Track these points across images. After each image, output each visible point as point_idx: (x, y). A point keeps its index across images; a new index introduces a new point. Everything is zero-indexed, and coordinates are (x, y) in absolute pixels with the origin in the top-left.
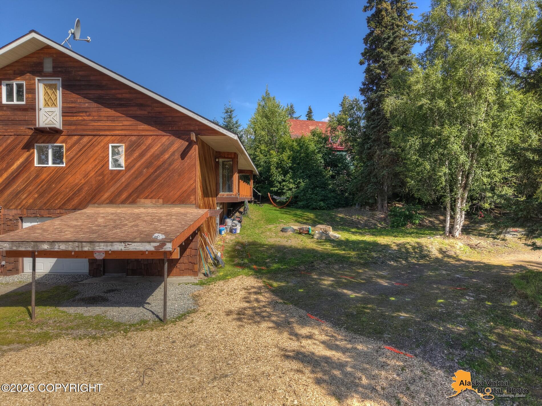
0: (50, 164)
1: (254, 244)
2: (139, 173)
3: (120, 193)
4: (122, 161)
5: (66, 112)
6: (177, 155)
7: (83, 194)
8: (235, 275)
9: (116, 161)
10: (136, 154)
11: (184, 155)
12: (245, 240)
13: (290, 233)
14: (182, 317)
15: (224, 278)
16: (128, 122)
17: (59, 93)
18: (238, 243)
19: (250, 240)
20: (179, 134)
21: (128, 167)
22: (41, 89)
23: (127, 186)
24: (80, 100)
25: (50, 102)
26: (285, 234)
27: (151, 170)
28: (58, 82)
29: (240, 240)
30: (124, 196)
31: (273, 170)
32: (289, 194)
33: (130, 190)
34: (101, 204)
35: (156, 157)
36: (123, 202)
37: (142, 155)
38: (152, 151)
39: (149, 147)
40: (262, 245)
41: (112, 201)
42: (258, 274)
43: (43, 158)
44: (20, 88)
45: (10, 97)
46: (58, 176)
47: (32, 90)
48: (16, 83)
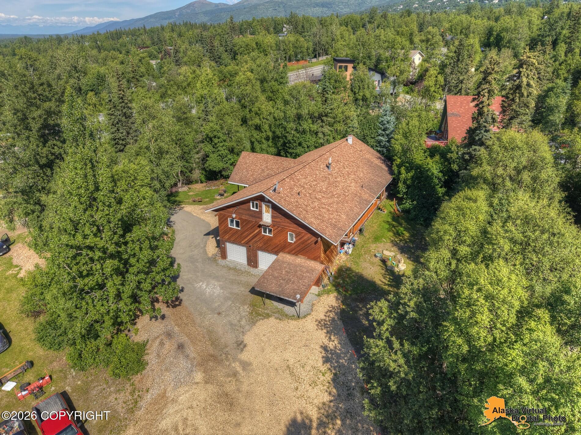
0: (268, 234)
2: (300, 245)
3: (292, 251)
5: (273, 217)
7: (279, 247)
8: (332, 292)
9: (291, 238)
10: (298, 238)
12: (349, 262)
13: (378, 259)
14: (304, 317)
15: (329, 292)
17: (270, 210)
19: (351, 264)
21: (296, 242)
22: (264, 207)
23: (295, 249)
24: (277, 214)
25: (267, 212)
26: (375, 260)
27: (303, 245)
28: (270, 205)
30: (293, 252)
33: (296, 251)
34: (284, 253)
35: (306, 241)
36: (293, 254)
37: (301, 238)
39: (303, 237)
41: (289, 253)
43: (265, 232)
44: (257, 204)
45: (253, 207)
46: (270, 239)
47: (261, 207)
48: (255, 202)
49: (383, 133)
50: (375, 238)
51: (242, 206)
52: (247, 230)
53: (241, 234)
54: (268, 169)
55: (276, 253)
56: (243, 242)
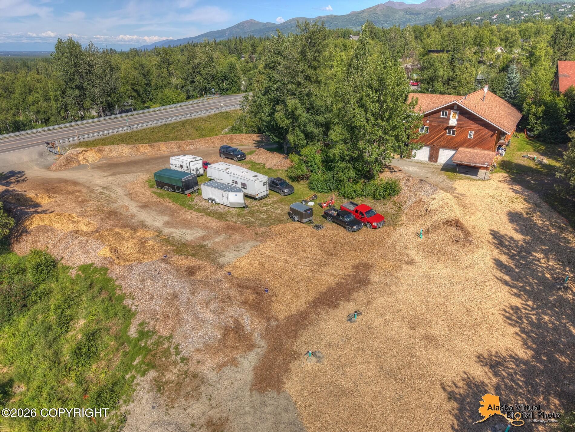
0: (451, 135)
1: (509, 162)
2: (477, 140)
3: (470, 145)
4: (472, 136)
5: (458, 121)
6: (490, 136)
7: (459, 144)
8: (500, 172)
9: (470, 135)
10: (477, 134)
11: (492, 136)
12: (505, 159)
13: (526, 158)
14: (487, 180)
15: (497, 172)
16: (476, 125)
17: (457, 115)
18: (503, 161)
19: (508, 160)
20: (491, 130)
21: (474, 138)
22: (452, 113)
23: (472, 143)
24: (463, 117)
25: (454, 117)
26: (523, 159)
27: (481, 140)
28: (458, 112)
29: (504, 159)
30: (471, 146)
31: (531, 117)
32: (536, 133)
33: (473, 144)
34: (463, 147)
35: (483, 136)
36: (470, 147)
37: (478, 135)
38: (482, 134)
39: (481, 133)
40: (512, 163)
41: (467, 147)
42: (508, 173)
43: (449, 133)
44: (446, 113)
45: (443, 115)
46: (453, 138)
47: (449, 114)
48: (445, 111)
49: (509, 86)
50: (518, 149)
51: (433, 116)
52: (434, 134)
53: (429, 137)
54: (433, 103)
55: (455, 148)
56: (428, 143)
